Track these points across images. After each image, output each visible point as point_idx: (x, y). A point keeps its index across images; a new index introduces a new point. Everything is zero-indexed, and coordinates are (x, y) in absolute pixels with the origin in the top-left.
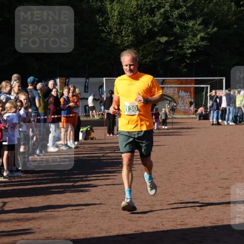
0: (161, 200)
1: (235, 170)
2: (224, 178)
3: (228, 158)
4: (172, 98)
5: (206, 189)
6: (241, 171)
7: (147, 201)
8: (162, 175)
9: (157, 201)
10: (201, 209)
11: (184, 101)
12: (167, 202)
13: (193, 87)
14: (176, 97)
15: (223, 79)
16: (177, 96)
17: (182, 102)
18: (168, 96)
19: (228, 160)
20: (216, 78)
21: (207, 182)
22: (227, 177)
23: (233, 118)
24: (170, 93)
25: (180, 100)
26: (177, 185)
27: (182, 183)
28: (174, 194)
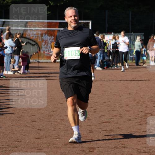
0: (47, 143)
1: (115, 113)
2: (106, 121)
3: (105, 102)
4: (35, 42)
5: (90, 132)
6: (120, 114)
7: (32, 144)
8: (41, 118)
9: (43, 143)
10: (90, 152)
11: (48, 45)
12: (54, 144)
13: (57, 30)
14: (39, 40)
15: (89, 23)
16: (41, 40)
17: (45, 46)
18: (31, 40)
19: (105, 104)
20: (82, 21)
21: (90, 125)
22: (108, 120)
23: (100, 63)
24: (33, 37)
25: (44, 43)
26: (60, 128)
27: (63, 126)
28: (59, 137)
